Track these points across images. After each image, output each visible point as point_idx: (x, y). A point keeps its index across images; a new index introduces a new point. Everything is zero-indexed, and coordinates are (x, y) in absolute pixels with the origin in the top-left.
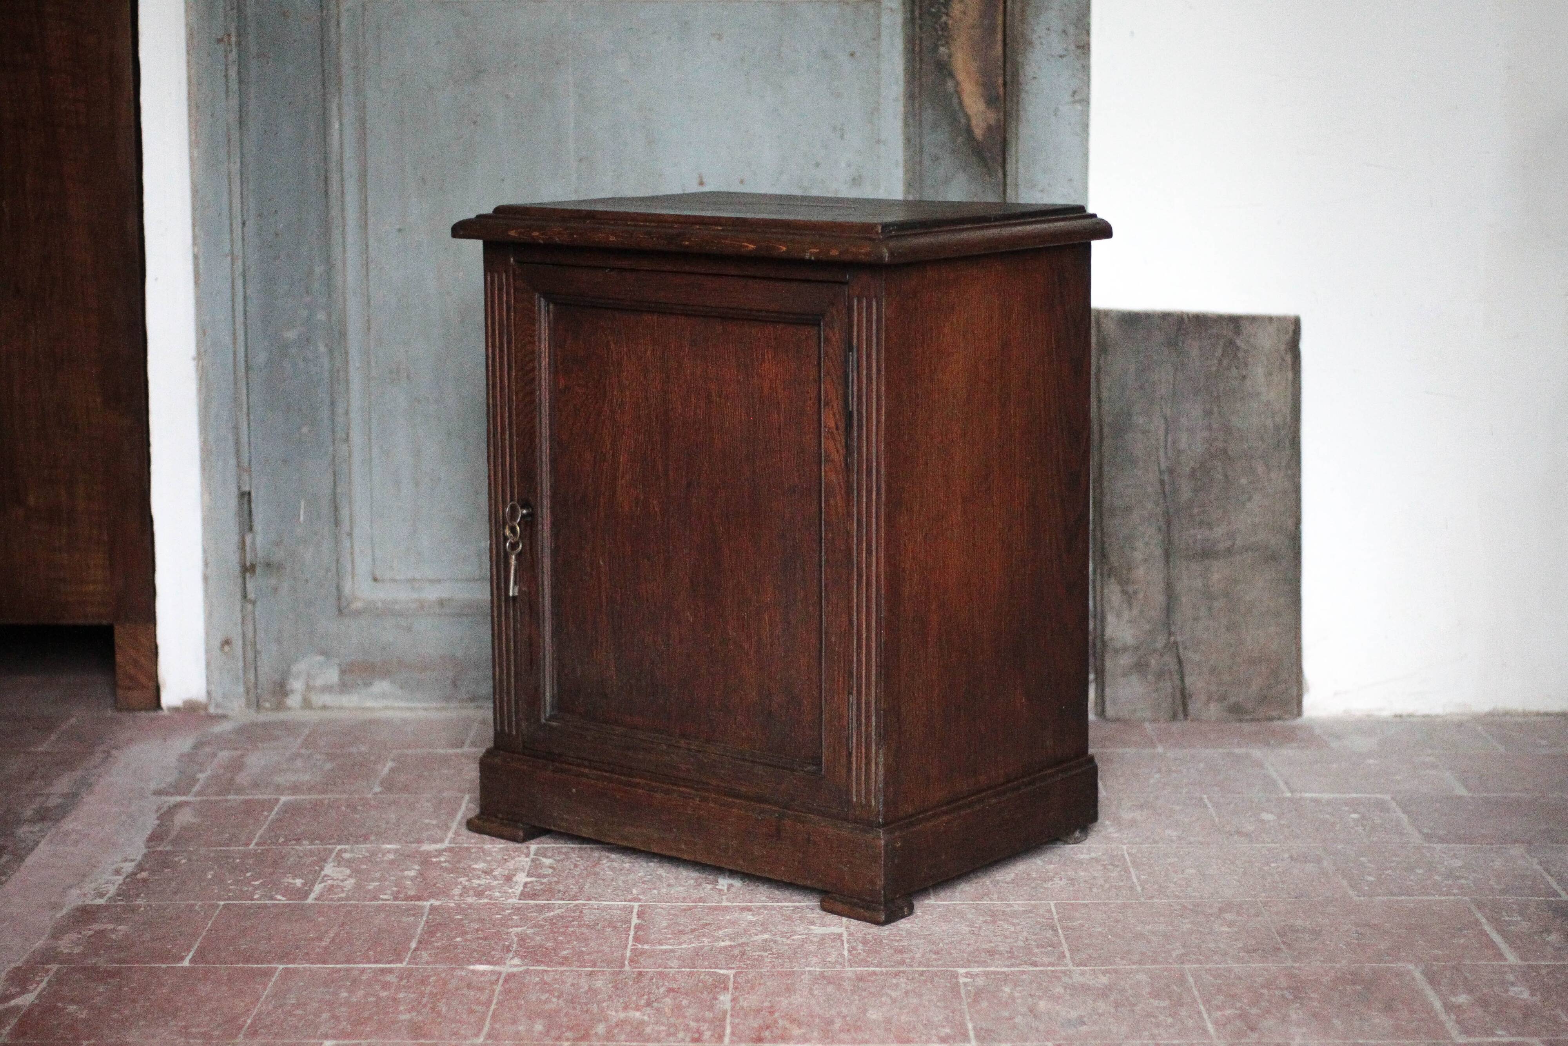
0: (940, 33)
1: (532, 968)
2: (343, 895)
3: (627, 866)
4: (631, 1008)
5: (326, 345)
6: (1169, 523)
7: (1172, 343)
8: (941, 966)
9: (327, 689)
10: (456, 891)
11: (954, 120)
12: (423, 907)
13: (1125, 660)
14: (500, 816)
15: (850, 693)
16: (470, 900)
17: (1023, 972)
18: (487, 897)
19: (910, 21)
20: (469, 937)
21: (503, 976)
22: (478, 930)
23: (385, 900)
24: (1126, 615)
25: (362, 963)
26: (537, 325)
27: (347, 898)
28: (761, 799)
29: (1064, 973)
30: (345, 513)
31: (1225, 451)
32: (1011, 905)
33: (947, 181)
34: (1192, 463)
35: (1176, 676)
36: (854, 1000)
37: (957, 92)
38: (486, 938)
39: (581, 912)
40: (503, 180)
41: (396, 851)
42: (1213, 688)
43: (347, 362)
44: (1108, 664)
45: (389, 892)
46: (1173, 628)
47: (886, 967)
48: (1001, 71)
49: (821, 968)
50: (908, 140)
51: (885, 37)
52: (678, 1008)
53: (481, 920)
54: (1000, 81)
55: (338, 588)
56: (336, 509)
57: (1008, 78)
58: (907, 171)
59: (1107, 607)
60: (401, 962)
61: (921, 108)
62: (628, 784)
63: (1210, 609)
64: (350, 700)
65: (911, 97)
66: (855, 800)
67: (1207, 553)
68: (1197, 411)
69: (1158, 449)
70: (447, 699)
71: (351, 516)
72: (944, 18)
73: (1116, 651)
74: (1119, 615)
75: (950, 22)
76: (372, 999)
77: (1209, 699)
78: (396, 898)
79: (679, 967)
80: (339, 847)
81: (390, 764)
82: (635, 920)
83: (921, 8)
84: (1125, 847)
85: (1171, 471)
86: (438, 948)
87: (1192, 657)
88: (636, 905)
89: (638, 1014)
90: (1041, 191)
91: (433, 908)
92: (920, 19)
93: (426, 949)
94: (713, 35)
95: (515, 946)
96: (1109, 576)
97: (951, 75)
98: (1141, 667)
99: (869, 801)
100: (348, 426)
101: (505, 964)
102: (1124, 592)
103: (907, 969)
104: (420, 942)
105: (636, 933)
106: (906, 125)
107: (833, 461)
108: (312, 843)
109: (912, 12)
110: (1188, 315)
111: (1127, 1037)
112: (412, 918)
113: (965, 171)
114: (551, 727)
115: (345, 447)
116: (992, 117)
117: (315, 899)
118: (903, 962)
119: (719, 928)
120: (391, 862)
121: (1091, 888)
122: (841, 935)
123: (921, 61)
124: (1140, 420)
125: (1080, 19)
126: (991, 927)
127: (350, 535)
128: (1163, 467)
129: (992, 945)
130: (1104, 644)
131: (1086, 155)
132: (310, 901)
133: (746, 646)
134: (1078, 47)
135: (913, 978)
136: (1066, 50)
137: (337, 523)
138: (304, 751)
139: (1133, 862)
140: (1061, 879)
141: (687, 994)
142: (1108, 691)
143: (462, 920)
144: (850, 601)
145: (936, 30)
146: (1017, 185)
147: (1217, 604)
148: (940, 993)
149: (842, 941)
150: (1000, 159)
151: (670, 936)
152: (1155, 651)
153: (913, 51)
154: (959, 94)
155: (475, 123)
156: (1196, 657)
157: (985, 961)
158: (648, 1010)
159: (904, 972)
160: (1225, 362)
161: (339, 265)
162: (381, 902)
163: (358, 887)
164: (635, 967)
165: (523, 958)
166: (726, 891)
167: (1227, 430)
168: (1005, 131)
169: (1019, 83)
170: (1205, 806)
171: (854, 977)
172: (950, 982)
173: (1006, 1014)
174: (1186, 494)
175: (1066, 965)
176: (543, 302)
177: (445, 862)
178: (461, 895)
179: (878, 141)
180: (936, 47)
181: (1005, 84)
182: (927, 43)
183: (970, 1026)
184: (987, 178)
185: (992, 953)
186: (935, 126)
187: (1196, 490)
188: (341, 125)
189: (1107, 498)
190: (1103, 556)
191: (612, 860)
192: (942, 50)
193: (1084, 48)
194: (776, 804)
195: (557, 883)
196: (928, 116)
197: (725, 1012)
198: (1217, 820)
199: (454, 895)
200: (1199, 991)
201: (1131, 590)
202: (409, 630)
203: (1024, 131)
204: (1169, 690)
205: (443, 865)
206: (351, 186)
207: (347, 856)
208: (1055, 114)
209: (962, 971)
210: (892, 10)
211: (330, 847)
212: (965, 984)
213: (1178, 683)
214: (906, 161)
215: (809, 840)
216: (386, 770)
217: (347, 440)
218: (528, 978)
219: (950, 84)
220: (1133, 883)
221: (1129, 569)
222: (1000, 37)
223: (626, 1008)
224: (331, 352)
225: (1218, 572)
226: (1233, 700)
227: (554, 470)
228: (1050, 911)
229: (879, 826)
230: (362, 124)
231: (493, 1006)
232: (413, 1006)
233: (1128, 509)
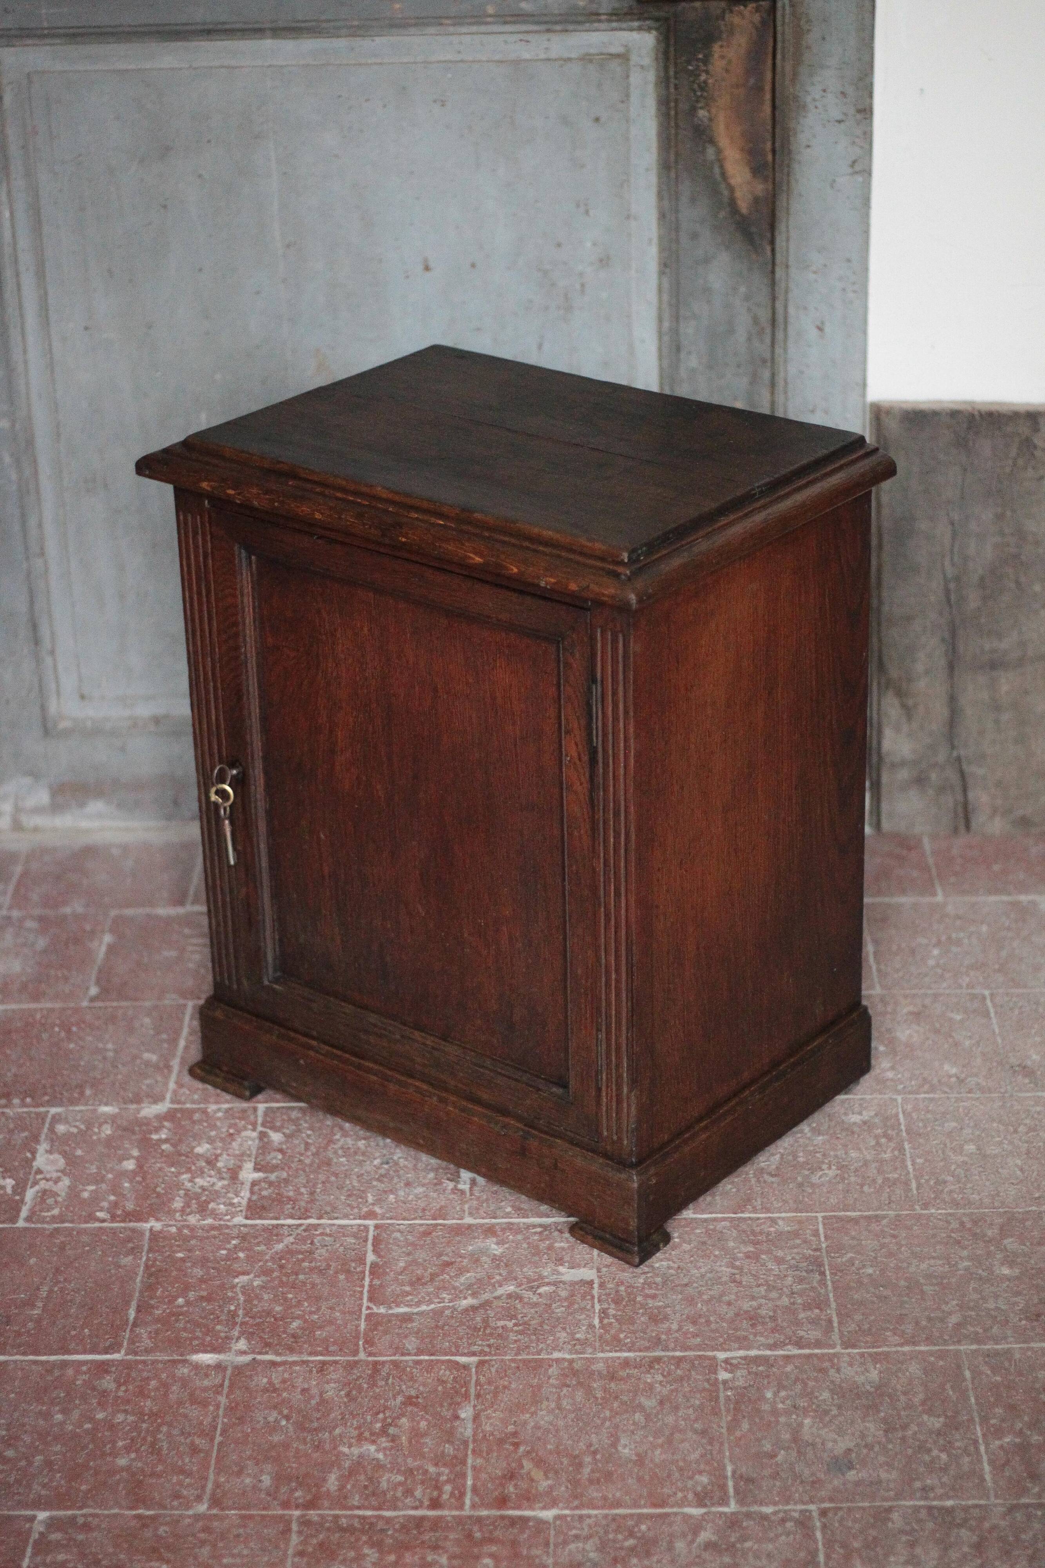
0: (699, 93)
1: (259, 1357)
2: (56, 1212)
3: (361, 1144)
4: (366, 1439)
5: (12, 455)
6: (953, 633)
7: (961, 444)
8: (698, 1347)
9: (38, 810)
10: (178, 1204)
11: (715, 192)
12: (140, 1233)
13: (903, 774)
14: (225, 1068)
15: (599, 1030)
16: (193, 1220)
17: (787, 1358)
18: (209, 1215)
19: (664, 81)
20: (192, 1295)
21: (229, 1372)
22: (202, 1281)
23: (103, 1221)
24: (905, 728)
25: (78, 1353)
26: (239, 577)
27: (61, 1219)
28: (504, 1112)
29: (831, 1358)
30: (45, 631)
31: (1017, 556)
32: (774, 1221)
33: (707, 261)
34: (980, 571)
35: (958, 790)
36: (604, 1420)
37: (719, 160)
38: (209, 1299)
39: (312, 1243)
40: (200, 270)
41: (113, 1119)
42: (999, 802)
43: (36, 473)
44: (885, 779)
45: (105, 1204)
46: (956, 743)
47: (640, 1351)
48: (768, 136)
49: (570, 1353)
50: (662, 216)
51: (634, 98)
52: (416, 1434)
53: (203, 1262)
54: (769, 145)
55: (43, 708)
56: (35, 627)
57: (778, 145)
58: (662, 250)
59: (885, 721)
60: (119, 1352)
61: (677, 177)
62: (359, 1067)
63: (997, 721)
64: (64, 821)
65: (665, 166)
66: (605, 1133)
67: (994, 665)
68: (988, 515)
69: (943, 556)
70: (169, 818)
71: (53, 634)
72: (703, 77)
73: (893, 766)
74: (897, 729)
75: (710, 81)
76: (88, 1426)
77: (995, 811)
78: (113, 1218)
79: (419, 1352)
80: (53, 1110)
81: (108, 938)
82: (371, 1257)
83: (676, 64)
84: (899, 1099)
85: (957, 579)
86: (158, 1320)
87: (976, 770)
88: (370, 1223)
89: (373, 1448)
90: (815, 272)
91: (155, 1236)
92: (676, 78)
93: (146, 1324)
94: (435, 101)
95: (241, 1312)
96: (887, 688)
97: (712, 141)
98: (920, 781)
99: (620, 1139)
100: (42, 539)
101: (230, 1349)
102: (904, 706)
103: (663, 1354)
104: (138, 1310)
105: (371, 1282)
106: (660, 196)
107: (576, 793)
108: (24, 1105)
109: (666, 69)
110: (979, 412)
111: (899, 1496)
112: (131, 1258)
113: (727, 248)
114: (274, 990)
115: (39, 562)
116: (760, 188)
117: (28, 1219)
118: (657, 1342)
119: (461, 1271)
120: (109, 1142)
121: (862, 1186)
122: (591, 1283)
123: (677, 126)
124: (923, 525)
125: (860, 79)
126: (754, 1267)
127: (52, 652)
128: (949, 575)
129: (754, 1303)
130: (880, 758)
131: (866, 232)
132: (21, 1224)
133: (485, 953)
134: (859, 111)
135: (669, 1374)
136: (845, 114)
137: (37, 642)
138: (15, 914)
139: (908, 1132)
140: (830, 1168)
141: (425, 1408)
142: (885, 806)
143: (183, 1260)
144: (596, 937)
145: (694, 91)
146: (787, 267)
147: (1005, 717)
148: (697, 1402)
149: (593, 1297)
150: (769, 235)
151: (408, 1288)
152: (936, 765)
153: (667, 115)
154: (721, 162)
155: (165, 207)
156: (981, 771)
157: (745, 1338)
158: (384, 1442)
159: (658, 1360)
160: (1020, 462)
161: (20, 368)
162: (97, 1225)
163: (73, 1193)
164: (370, 1354)
165: (250, 1336)
166: (468, 1194)
167: (1021, 534)
168: (774, 203)
169: (790, 152)
170: (987, 1015)
171: (605, 1372)
172: (708, 1381)
173: (768, 1447)
174: (973, 601)
175: (833, 1346)
176: (244, 554)
177: (166, 1141)
178: (183, 1211)
179: (628, 217)
180: (693, 110)
181: (774, 151)
182: (684, 106)
183: (729, 1469)
184: (754, 256)
185: (753, 1318)
186: (693, 200)
187: (985, 599)
188: (12, 213)
189: (886, 608)
190: (881, 666)
191: (345, 1135)
192: (702, 113)
193: (866, 112)
194: (519, 1118)
195: (286, 1181)
196: (686, 188)
197: (465, 1443)
198: (999, 1040)
199: (175, 1211)
200: (976, 1399)
201: (910, 702)
202: (123, 749)
203: (796, 206)
204: (951, 804)
205: (164, 1147)
206: (28, 281)
207: (61, 1128)
208: (832, 187)
209: (721, 1355)
210: (642, 67)
211: (42, 1109)
212: (725, 1382)
213: (960, 798)
214: (661, 238)
215: (556, 1167)
216: (103, 949)
217: (42, 554)
218: (255, 1378)
219: (710, 152)
220: (908, 1173)
221: (910, 680)
222: (768, 96)
223: (360, 1438)
224: (18, 462)
225: (1006, 683)
226: (1020, 813)
227: (265, 729)
228: (816, 1234)
229: (632, 1166)
230: (35, 210)
231: (218, 1439)
232: (132, 1439)
233: (909, 619)
